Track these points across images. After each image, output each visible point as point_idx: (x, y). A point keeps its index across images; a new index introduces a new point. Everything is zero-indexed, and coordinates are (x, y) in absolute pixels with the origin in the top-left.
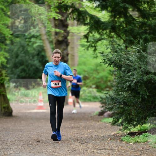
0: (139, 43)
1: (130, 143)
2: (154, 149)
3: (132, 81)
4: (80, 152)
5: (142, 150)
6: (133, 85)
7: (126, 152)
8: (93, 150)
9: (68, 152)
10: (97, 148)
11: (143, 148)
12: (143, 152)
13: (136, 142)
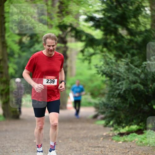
0: (127, 57)
1: (119, 141)
2: (139, 147)
3: (122, 89)
4: (77, 149)
5: (130, 148)
6: (122, 92)
7: (116, 150)
8: (88, 148)
9: (67, 150)
10: (91, 146)
11: (130, 146)
12: (131, 150)
13: (125, 141)
